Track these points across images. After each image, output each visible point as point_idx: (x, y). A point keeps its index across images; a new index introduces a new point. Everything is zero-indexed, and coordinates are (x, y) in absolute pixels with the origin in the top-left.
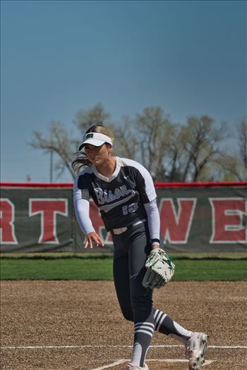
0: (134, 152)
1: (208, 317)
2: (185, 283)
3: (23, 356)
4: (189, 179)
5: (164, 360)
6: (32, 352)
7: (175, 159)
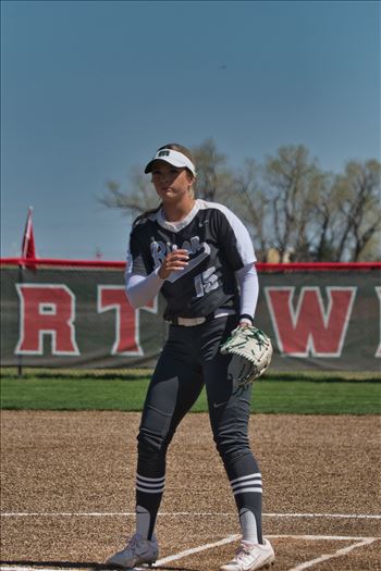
0: (262, 215)
1: (369, 472)
2: (337, 418)
3: (83, 528)
4: (347, 257)
5: (300, 537)
6: (98, 522)
7: (325, 227)
